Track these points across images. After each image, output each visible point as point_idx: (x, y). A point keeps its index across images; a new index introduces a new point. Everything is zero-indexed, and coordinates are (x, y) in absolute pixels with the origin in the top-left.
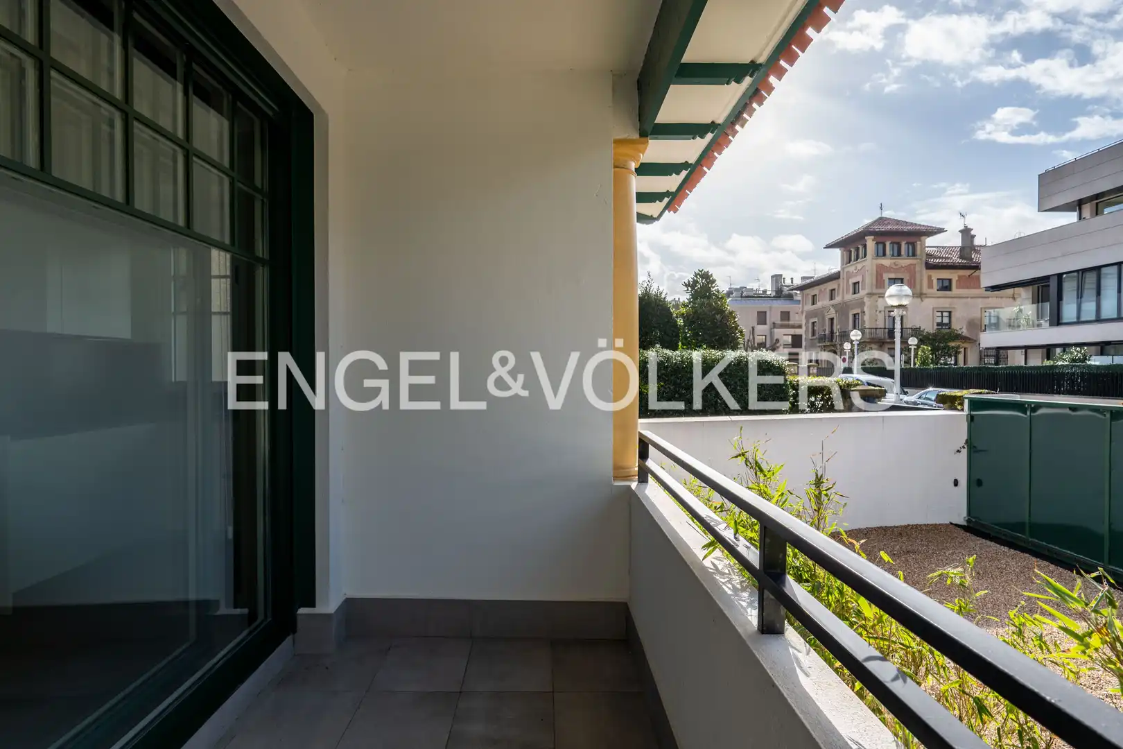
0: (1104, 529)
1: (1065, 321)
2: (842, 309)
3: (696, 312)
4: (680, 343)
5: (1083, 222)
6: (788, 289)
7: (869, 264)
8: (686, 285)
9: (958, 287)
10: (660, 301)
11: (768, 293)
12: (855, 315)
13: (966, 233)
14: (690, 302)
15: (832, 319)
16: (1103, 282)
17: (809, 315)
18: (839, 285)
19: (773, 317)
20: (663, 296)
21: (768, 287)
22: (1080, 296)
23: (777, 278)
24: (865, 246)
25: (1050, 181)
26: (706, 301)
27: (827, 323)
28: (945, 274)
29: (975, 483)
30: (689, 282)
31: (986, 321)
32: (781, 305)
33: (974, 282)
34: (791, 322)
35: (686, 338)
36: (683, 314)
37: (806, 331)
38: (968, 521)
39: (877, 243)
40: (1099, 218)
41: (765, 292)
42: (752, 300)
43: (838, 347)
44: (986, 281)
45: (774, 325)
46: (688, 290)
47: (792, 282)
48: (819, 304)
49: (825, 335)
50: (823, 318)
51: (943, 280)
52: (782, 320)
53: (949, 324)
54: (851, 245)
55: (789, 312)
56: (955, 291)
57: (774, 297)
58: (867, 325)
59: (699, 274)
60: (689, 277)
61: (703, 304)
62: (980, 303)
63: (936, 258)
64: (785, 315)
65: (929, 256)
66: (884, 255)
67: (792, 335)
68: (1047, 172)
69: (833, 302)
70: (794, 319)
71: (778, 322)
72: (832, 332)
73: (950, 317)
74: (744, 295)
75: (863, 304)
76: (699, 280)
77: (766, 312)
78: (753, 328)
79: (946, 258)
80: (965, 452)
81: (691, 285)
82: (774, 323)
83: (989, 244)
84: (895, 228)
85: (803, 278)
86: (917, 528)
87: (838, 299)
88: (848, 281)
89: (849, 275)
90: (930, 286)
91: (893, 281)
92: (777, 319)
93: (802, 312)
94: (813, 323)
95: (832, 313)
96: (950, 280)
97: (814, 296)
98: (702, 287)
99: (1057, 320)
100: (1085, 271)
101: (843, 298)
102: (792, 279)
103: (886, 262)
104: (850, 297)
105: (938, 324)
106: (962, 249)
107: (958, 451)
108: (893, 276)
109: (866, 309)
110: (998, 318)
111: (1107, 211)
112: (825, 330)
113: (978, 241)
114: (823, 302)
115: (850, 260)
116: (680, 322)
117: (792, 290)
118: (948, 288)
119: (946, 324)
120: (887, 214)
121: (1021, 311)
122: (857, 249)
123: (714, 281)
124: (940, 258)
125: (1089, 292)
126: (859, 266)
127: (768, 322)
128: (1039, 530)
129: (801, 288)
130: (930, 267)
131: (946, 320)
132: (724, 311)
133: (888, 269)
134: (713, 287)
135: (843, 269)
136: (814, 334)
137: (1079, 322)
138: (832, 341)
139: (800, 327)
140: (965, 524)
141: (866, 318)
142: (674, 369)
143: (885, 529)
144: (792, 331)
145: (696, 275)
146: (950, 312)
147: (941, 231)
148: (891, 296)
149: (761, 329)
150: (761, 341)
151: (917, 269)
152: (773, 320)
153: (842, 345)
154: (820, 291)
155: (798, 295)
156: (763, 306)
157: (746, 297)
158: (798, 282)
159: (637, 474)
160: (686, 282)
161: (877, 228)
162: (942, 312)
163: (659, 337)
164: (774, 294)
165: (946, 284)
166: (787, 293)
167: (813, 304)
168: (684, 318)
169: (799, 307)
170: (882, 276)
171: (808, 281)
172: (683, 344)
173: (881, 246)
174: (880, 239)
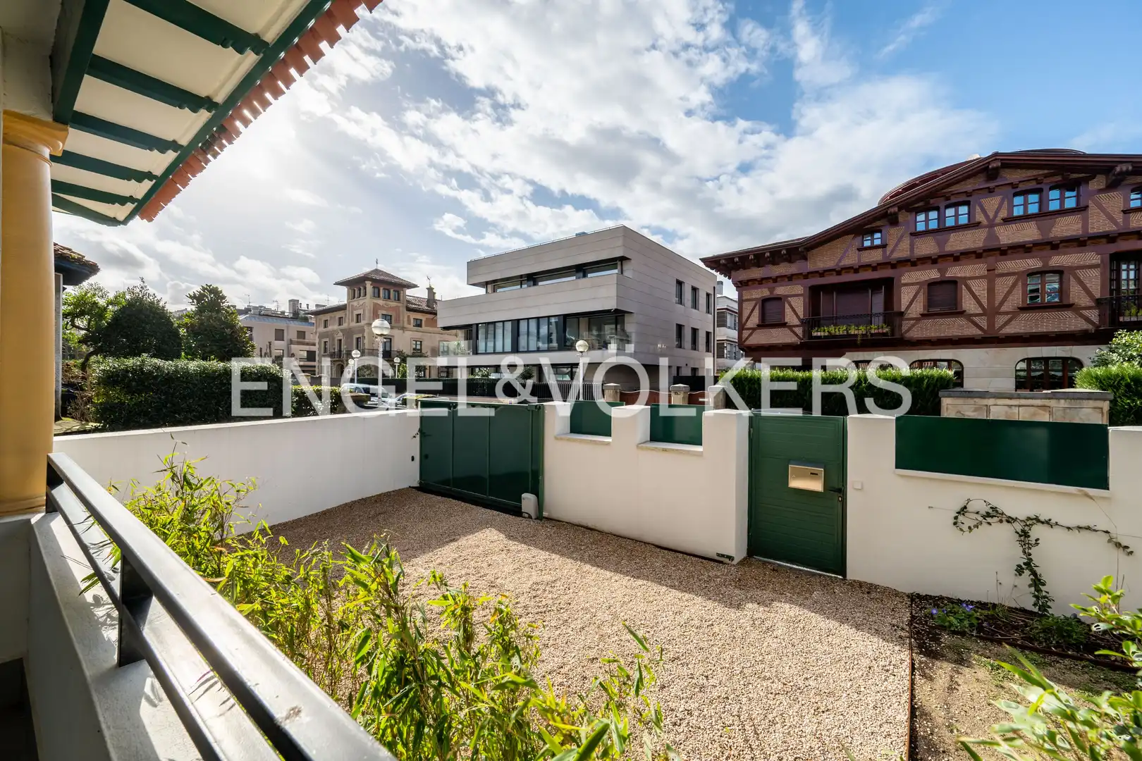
0: (486, 476)
1: (479, 352)
2: (348, 333)
3: (202, 324)
4: (183, 354)
5: (489, 295)
6: (303, 312)
7: (368, 301)
8: (191, 297)
9: (426, 326)
10: (157, 308)
11: (286, 314)
12: (358, 339)
13: (430, 290)
14: (196, 314)
15: (340, 340)
16: (497, 330)
17: (321, 336)
18: (346, 315)
19: (291, 334)
20: (161, 304)
21: (286, 308)
22: (486, 338)
23: (294, 303)
24: (365, 288)
25: (473, 266)
26: (214, 314)
27: (336, 343)
28: (419, 316)
29: (424, 457)
30: (195, 294)
31: (441, 349)
32: (297, 326)
33: (433, 323)
34: (306, 341)
35: (190, 348)
36: (187, 323)
37: (319, 349)
38: (420, 483)
39: (374, 287)
40: (495, 294)
41: (283, 313)
42: (270, 319)
43: (345, 362)
44: (441, 323)
45: (291, 342)
46: (193, 302)
47: (308, 308)
48: (330, 328)
49: (334, 352)
50: (333, 339)
51: (417, 319)
52: (298, 338)
53: (421, 349)
54: (355, 285)
55: (304, 332)
56: (424, 328)
57: (291, 318)
58: (366, 347)
59: (206, 289)
60: (196, 289)
61: (211, 317)
62: (438, 337)
63: (412, 304)
64: (301, 334)
65: (408, 302)
66: (379, 296)
67: (307, 351)
68: (471, 261)
69: (341, 327)
70: (309, 338)
71: (295, 339)
72: (340, 351)
73: (421, 345)
74: (262, 313)
75: (364, 331)
76: (207, 293)
77: (283, 330)
78: (270, 343)
79: (419, 305)
80: (418, 437)
81: (197, 298)
82: (291, 340)
83: (443, 300)
84: (386, 278)
85: (317, 306)
86: (388, 495)
87: (345, 326)
88: (352, 313)
89: (354, 308)
90: (409, 323)
91: (385, 317)
92: (294, 337)
93: (316, 333)
94: (325, 342)
95: (340, 336)
96: (421, 320)
97: (326, 321)
98: (209, 301)
99: (476, 352)
100: (489, 323)
101: (349, 324)
102: (308, 305)
103: (380, 302)
104: (354, 324)
105: (414, 349)
106: (428, 301)
107: (415, 437)
108: (385, 312)
109: (365, 335)
110: (448, 347)
111: (498, 290)
112: (334, 349)
113: (437, 297)
114: (334, 327)
115: (354, 297)
116: (182, 331)
117: (309, 314)
118: (420, 326)
119: (418, 350)
120: (381, 267)
121: (459, 344)
122: (360, 289)
123: (224, 297)
124: (415, 304)
125: (490, 336)
126: (361, 302)
127: (285, 338)
128: (459, 482)
129: (316, 313)
130: (409, 309)
131: (418, 347)
132: (235, 326)
133: (382, 307)
134: (223, 303)
135: (349, 303)
136: (325, 349)
137: (486, 353)
138: (340, 357)
139: (314, 345)
140: (418, 485)
141: (366, 341)
142: (166, 379)
143: (364, 500)
144: (307, 348)
145: (204, 289)
146: (421, 342)
147: (415, 286)
148: (375, 327)
149: (278, 344)
150: (279, 355)
151: (401, 309)
152: (289, 338)
153: (347, 361)
154: (331, 317)
155: (313, 319)
156: (281, 325)
157: (264, 315)
158: (313, 308)
159: (45, 503)
160: (192, 294)
161: (374, 276)
162: (416, 341)
163: (155, 345)
164: (291, 316)
165: (419, 323)
166: (303, 316)
167: (325, 327)
168: (187, 328)
169: (313, 328)
170: (377, 312)
171: (321, 308)
172: (186, 353)
173: (376, 290)
174: (377, 285)
